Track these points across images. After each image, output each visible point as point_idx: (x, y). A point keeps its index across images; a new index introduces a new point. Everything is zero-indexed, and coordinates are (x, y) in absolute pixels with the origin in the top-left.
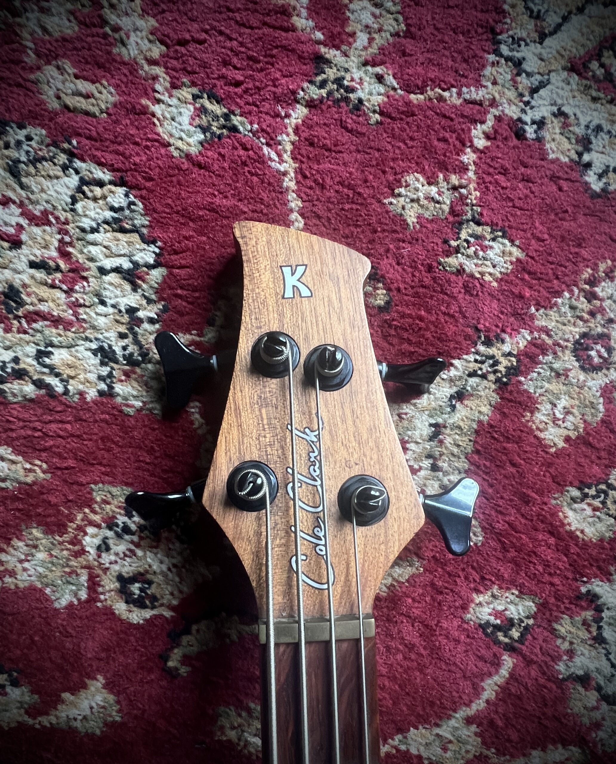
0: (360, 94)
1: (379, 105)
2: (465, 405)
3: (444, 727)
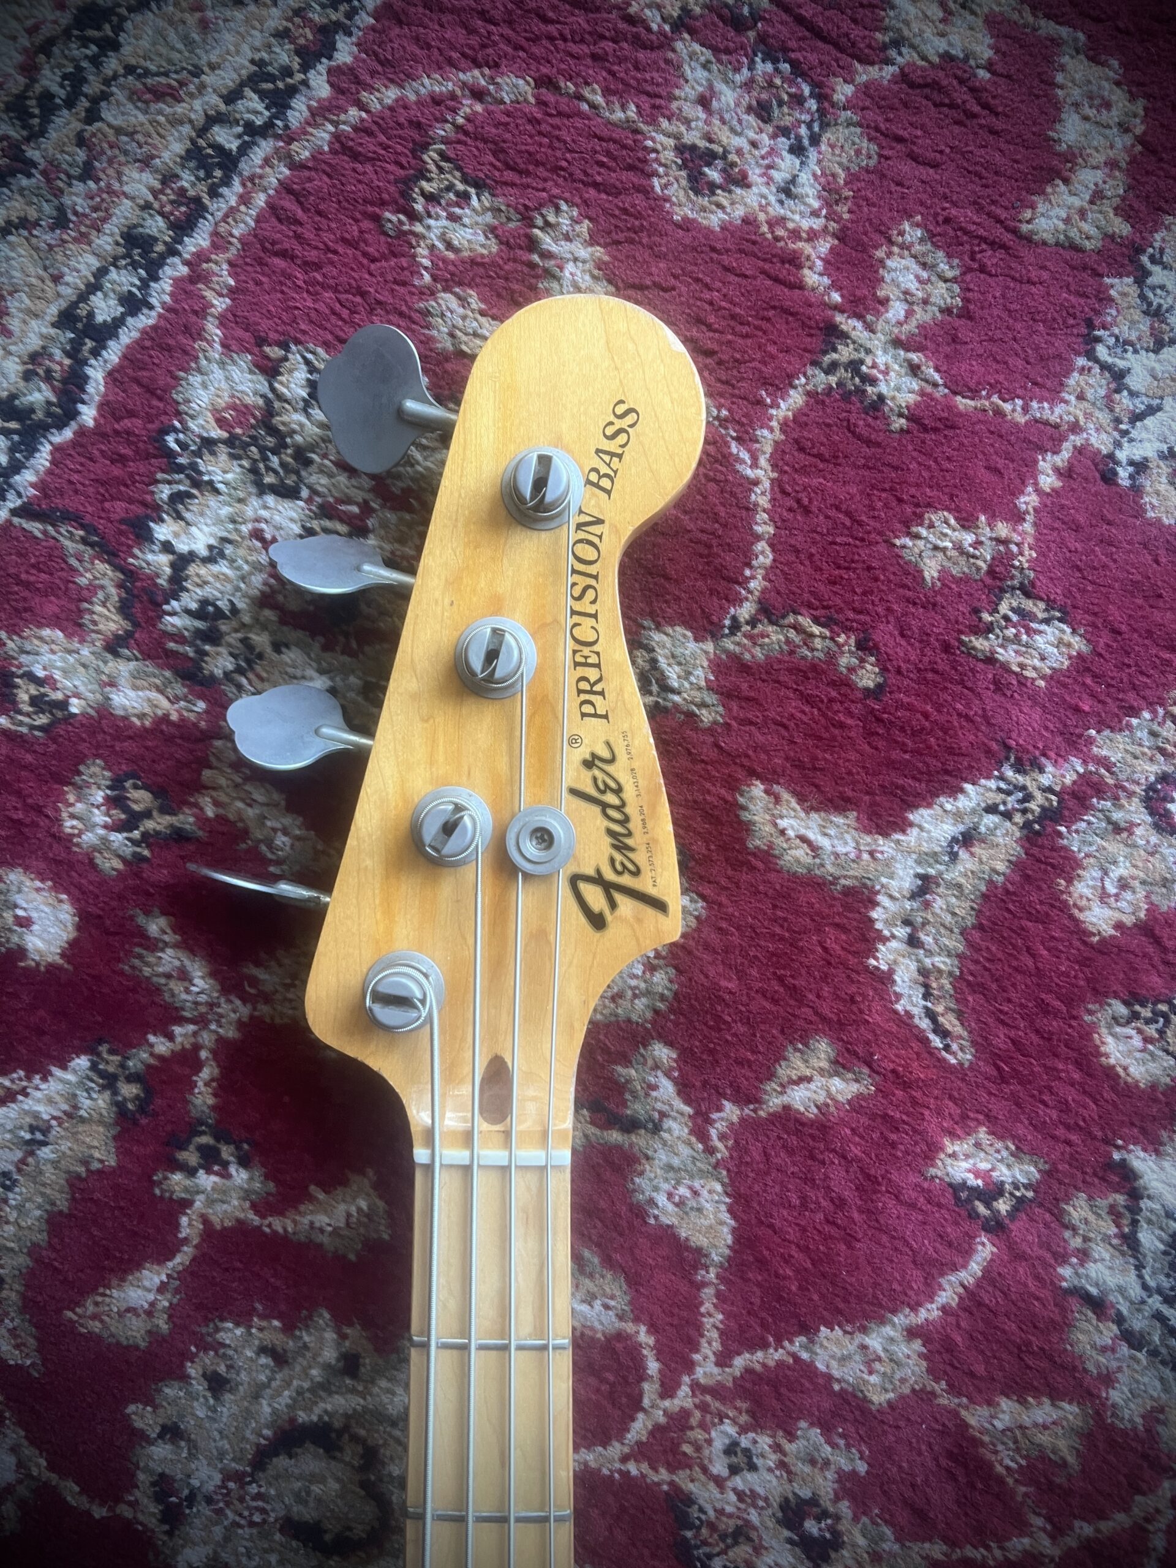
0: (883, 388)
1: (908, 407)
2: (972, 855)
3: (874, 1335)
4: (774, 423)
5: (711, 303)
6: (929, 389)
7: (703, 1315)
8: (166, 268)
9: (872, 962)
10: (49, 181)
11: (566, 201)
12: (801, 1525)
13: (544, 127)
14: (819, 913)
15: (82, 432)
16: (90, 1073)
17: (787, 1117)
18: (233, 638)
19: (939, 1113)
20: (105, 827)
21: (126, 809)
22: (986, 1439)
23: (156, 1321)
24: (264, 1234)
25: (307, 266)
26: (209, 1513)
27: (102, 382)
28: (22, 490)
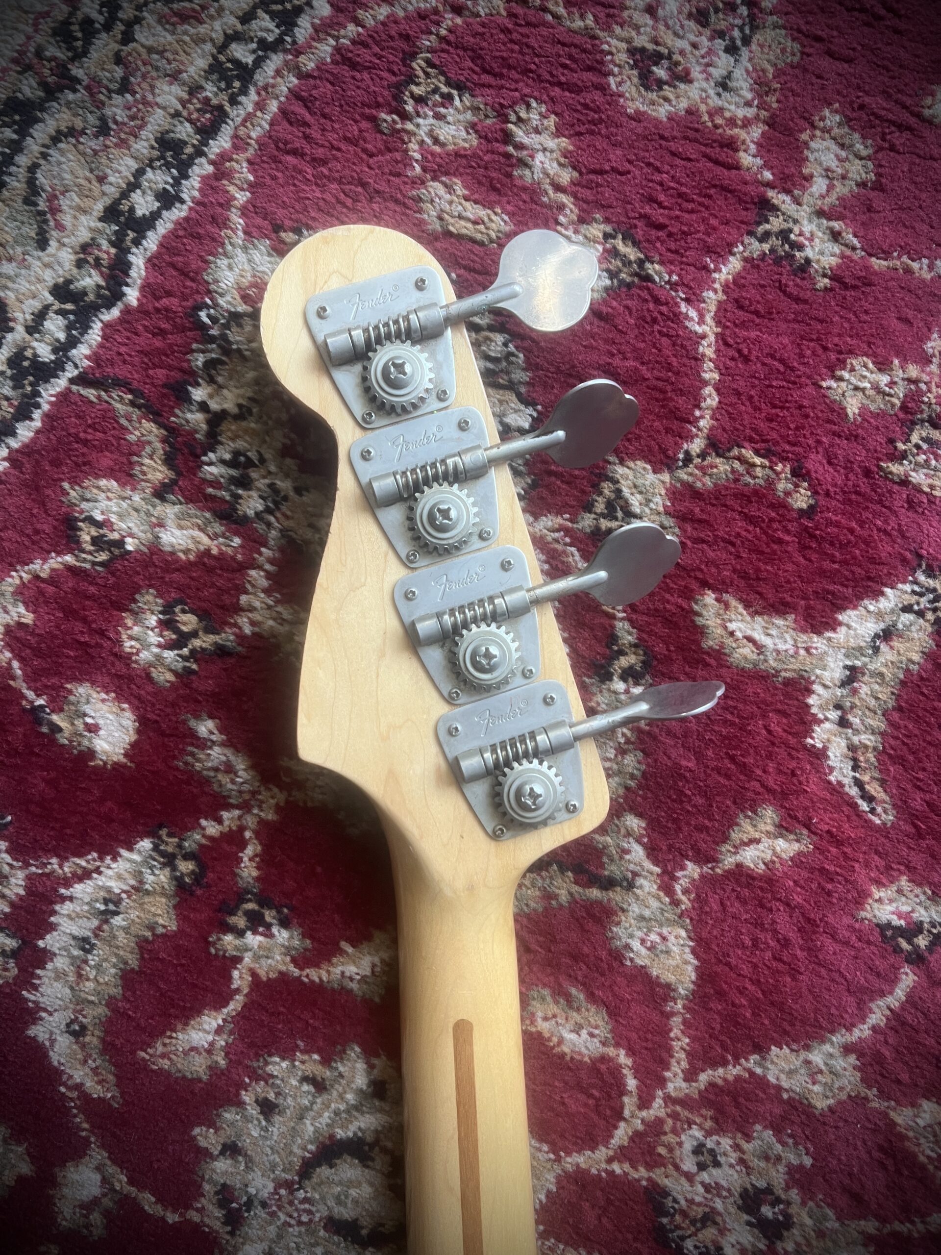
0: (809, 253)
1: (831, 269)
2: (892, 648)
3: (816, 1052)
4: (717, 286)
5: (661, 184)
6: (848, 252)
7: (672, 1040)
8: (195, 167)
9: (809, 741)
10: (92, 95)
11: (536, 99)
12: (759, 1210)
13: (515, 36)
14: (764, 702)
15: (127, 311)
16: (153, 854)
17: (740, 873)
18: (262, 483)
19: (867, 865)
20: (159, 646)
21: (177, 631)
22: (911, 1134)
23: (215, 1058)
24: (303, 983)
25: (316, 161)
26: (264, 1215)
27: (143, 267)
28: (78, 362)
